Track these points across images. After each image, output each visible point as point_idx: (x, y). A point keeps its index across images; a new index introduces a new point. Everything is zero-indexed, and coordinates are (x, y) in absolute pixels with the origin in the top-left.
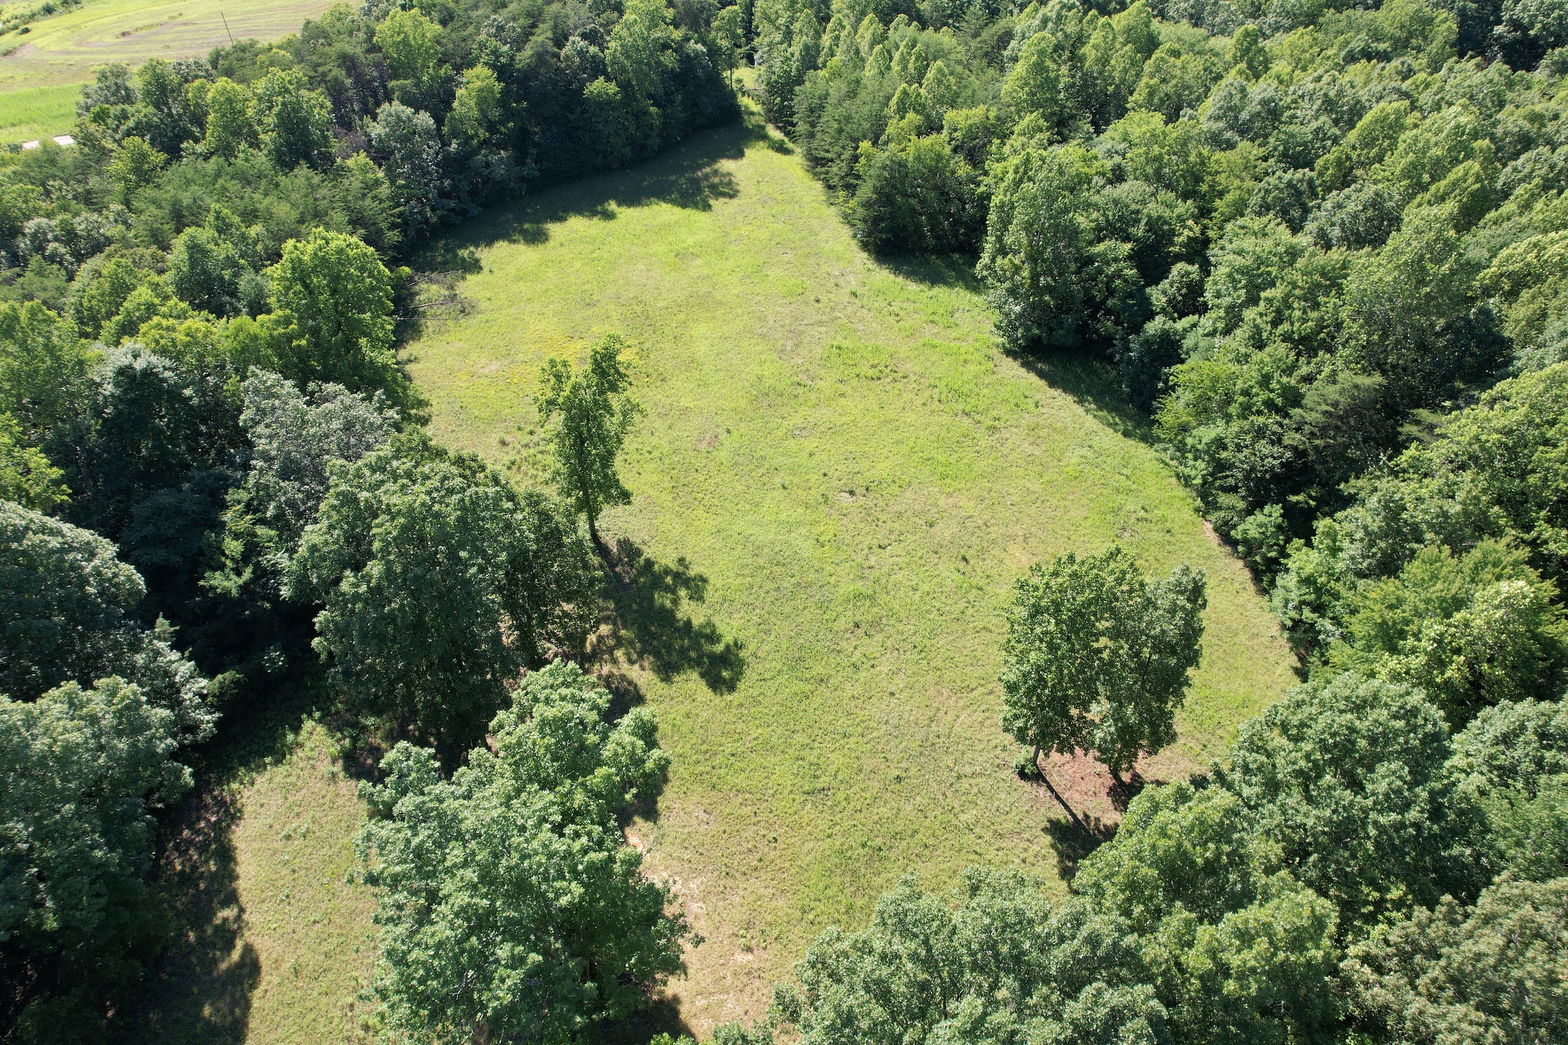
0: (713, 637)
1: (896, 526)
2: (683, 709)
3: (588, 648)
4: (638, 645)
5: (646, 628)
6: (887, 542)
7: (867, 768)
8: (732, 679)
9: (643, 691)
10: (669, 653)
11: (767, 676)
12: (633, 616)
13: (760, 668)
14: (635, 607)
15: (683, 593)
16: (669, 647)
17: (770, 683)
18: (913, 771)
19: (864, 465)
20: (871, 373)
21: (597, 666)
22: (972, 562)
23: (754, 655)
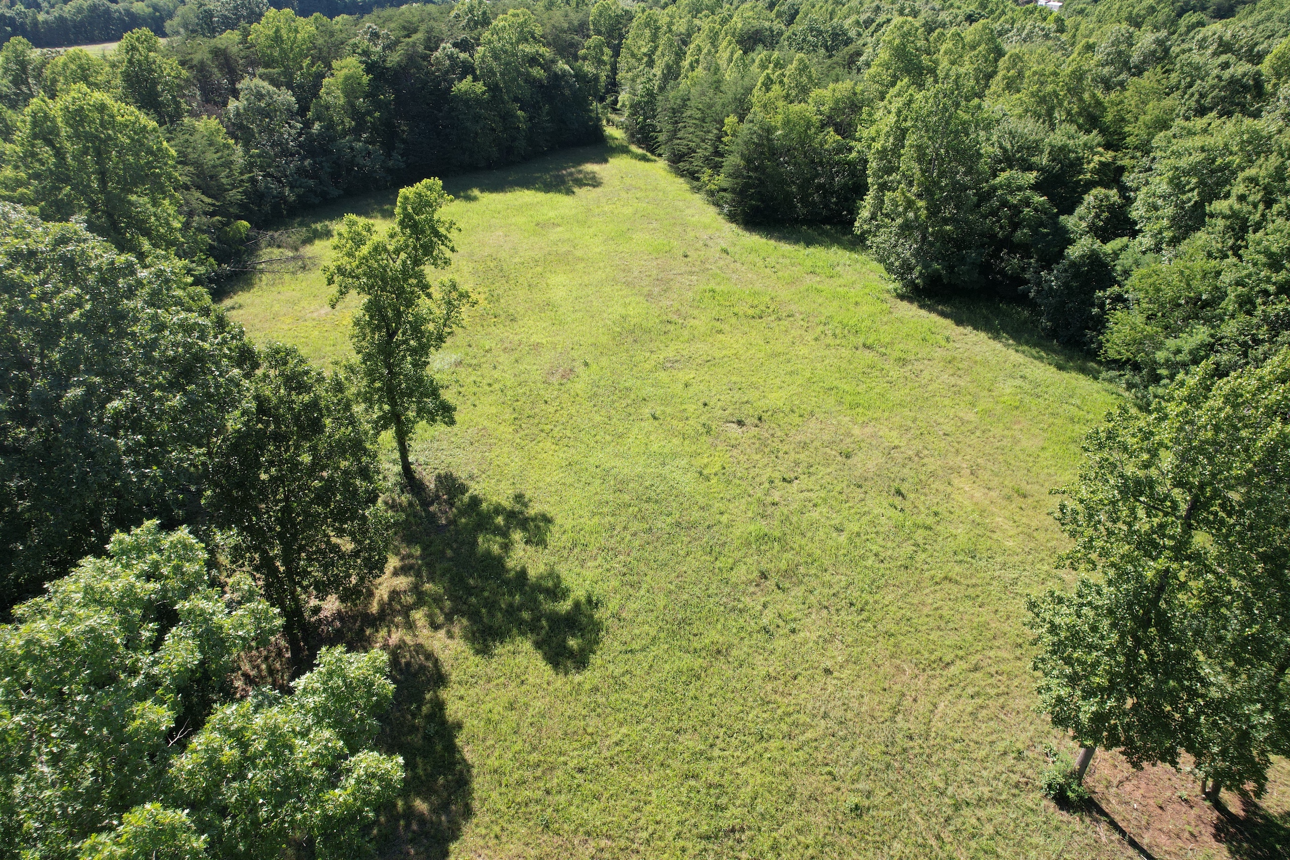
0: (557, 592)
1: (802, 457)
2: (505, 696)
3: (374, 608)
4: (448, 604)
5: (462, 580)
6: (792, 476)
7: (803, 792)
8: (582, 650)
9: (446, 668)
10: (491, 615)
11: (635, 646)
12: (446, 565)
13: (625, 635)
14: (449, 553)
15: (517, 536)
16: (491, 606)
17: (640, 656)
18: (880, 796)
19: (753, 395)
20: (751, 312)
21: (383, 632)
22: (912, 496)
23: (617, 616)
